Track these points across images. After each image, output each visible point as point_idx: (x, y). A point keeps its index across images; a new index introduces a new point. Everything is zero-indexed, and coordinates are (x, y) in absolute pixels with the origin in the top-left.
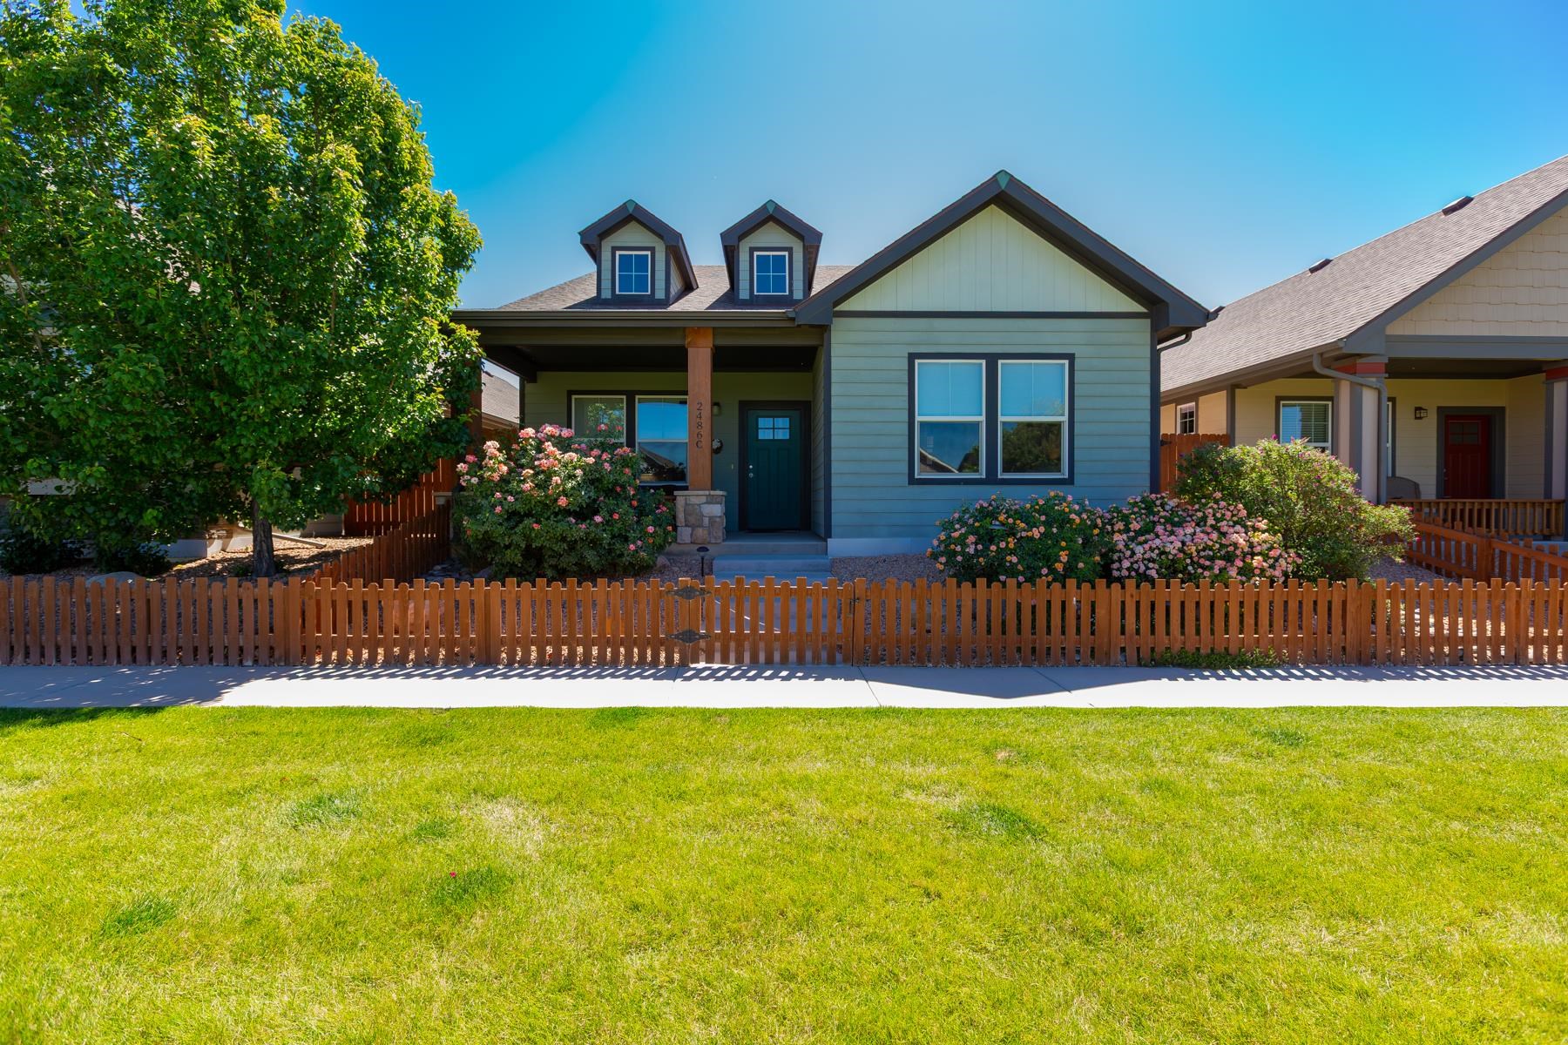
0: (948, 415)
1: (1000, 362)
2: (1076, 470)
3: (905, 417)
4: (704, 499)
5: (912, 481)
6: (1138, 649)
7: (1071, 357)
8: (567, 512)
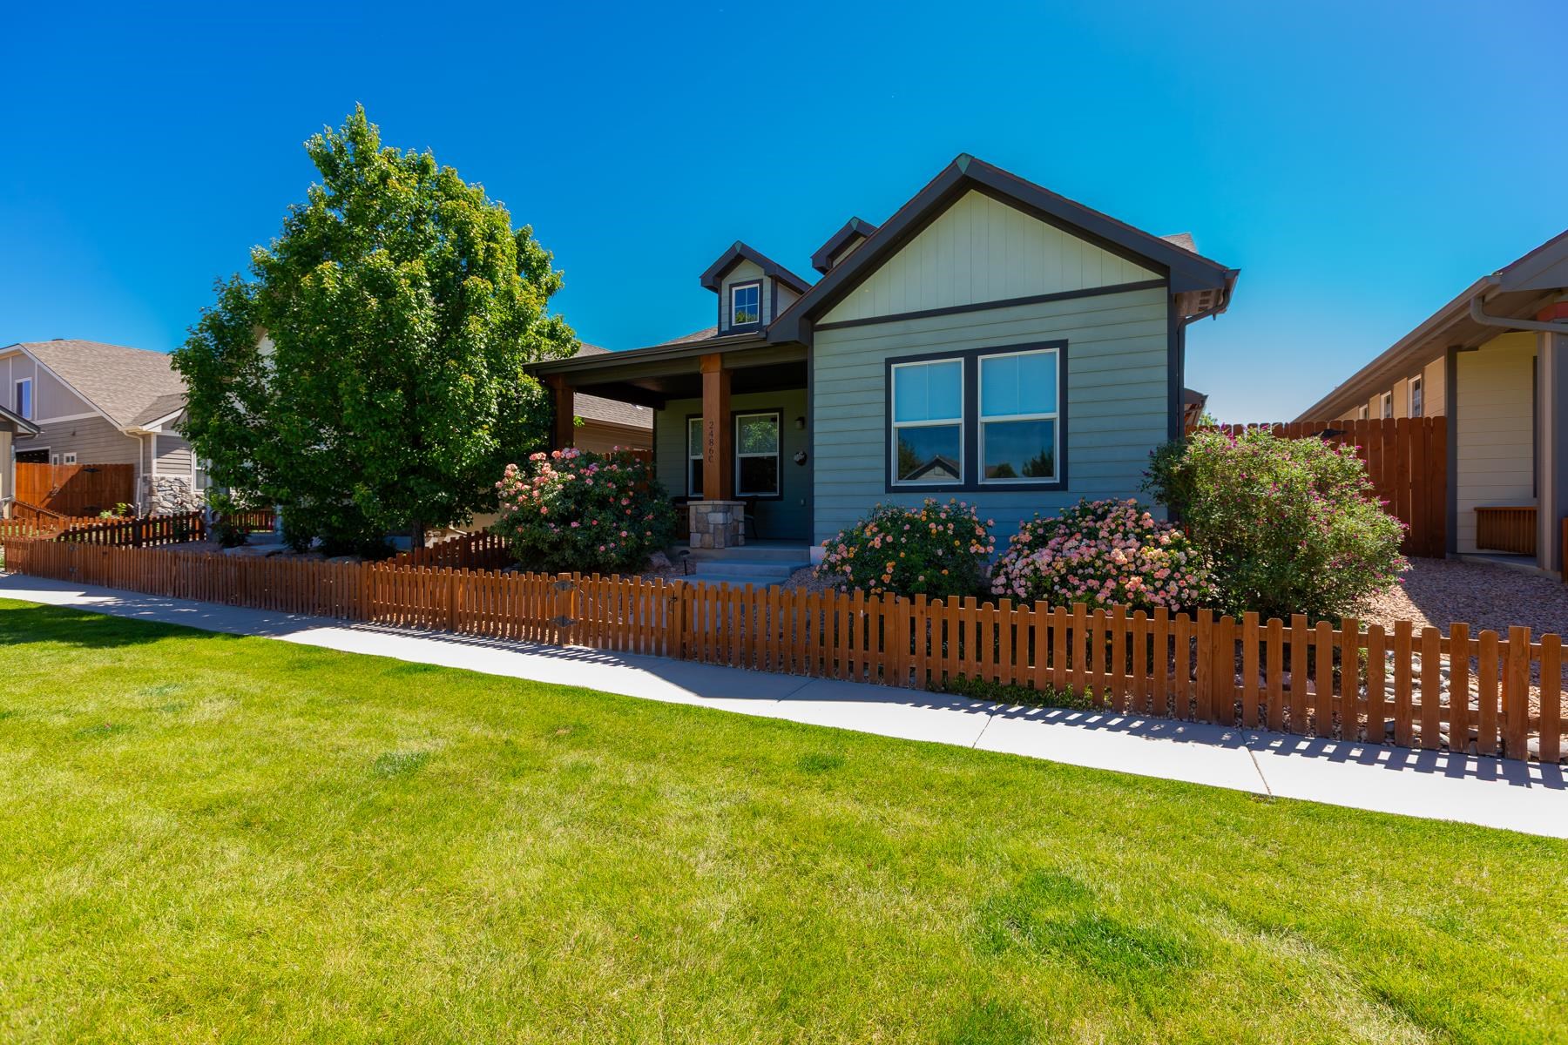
0: (925, 419)
1: (980, 358)
2: (1070, 474)
3: (883, 425)
4: (710, 508)
5: (890, 489)
6: (929, 672)
7: (1063, 345)
8: (547, 519)
